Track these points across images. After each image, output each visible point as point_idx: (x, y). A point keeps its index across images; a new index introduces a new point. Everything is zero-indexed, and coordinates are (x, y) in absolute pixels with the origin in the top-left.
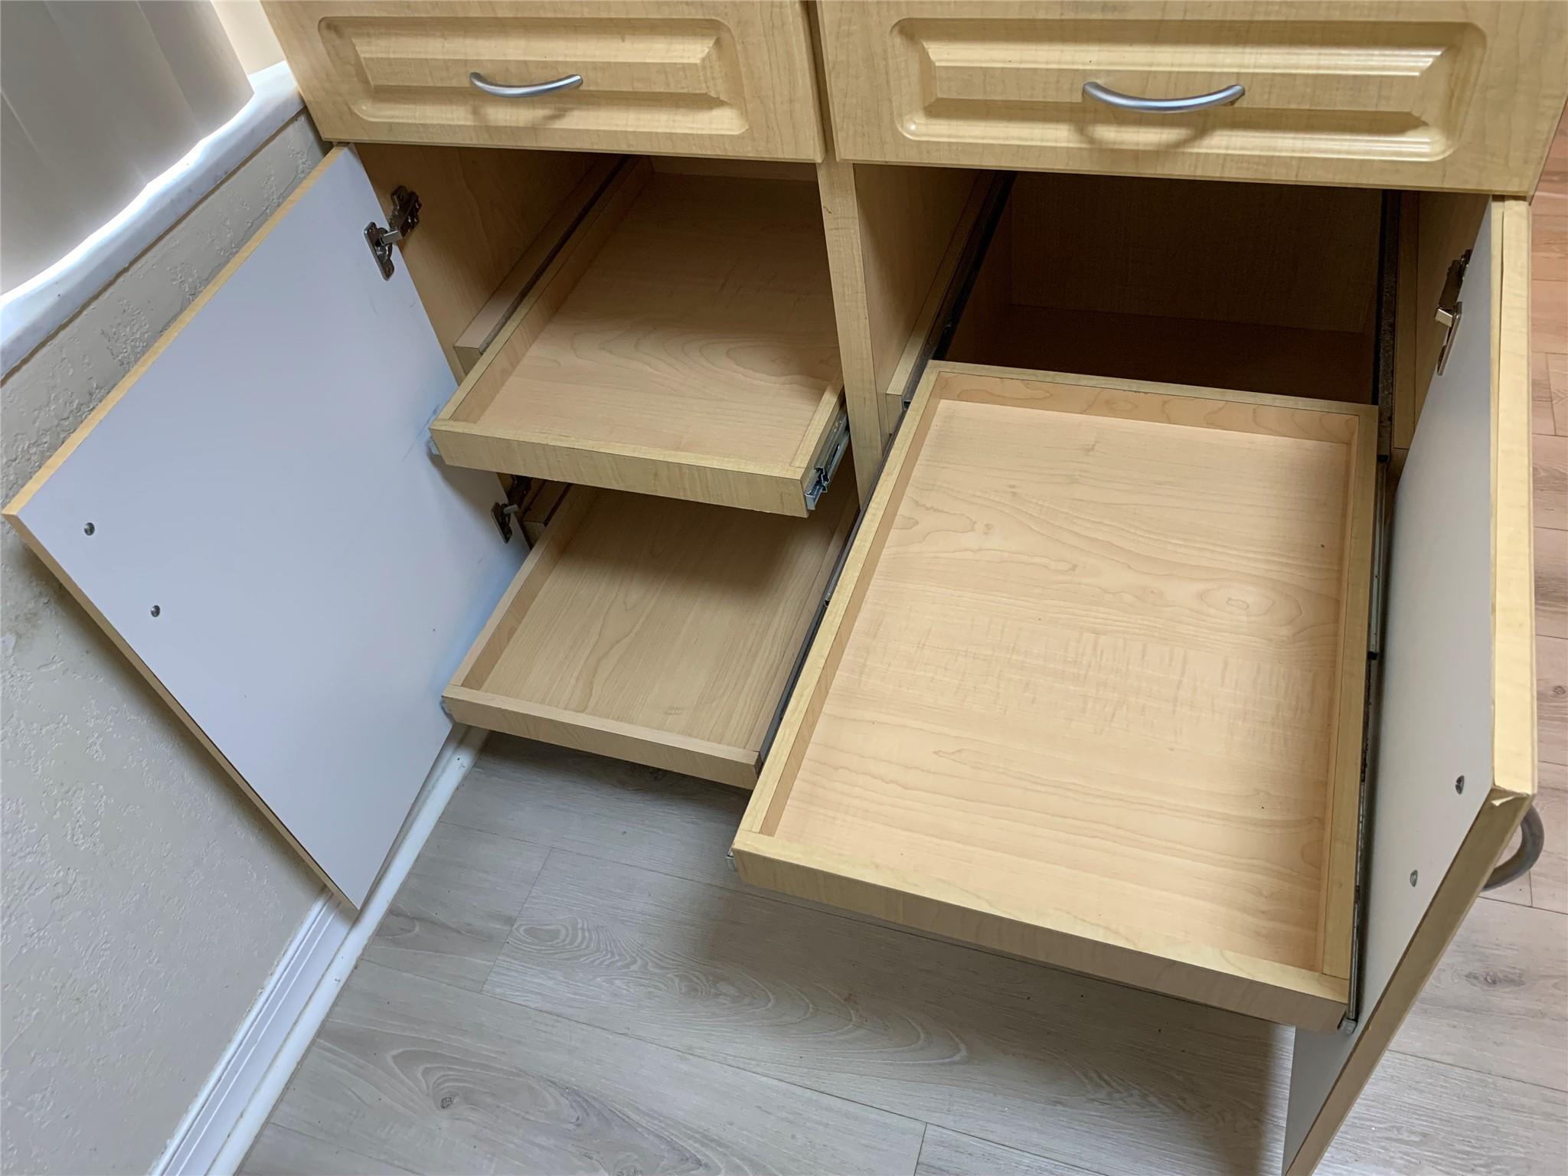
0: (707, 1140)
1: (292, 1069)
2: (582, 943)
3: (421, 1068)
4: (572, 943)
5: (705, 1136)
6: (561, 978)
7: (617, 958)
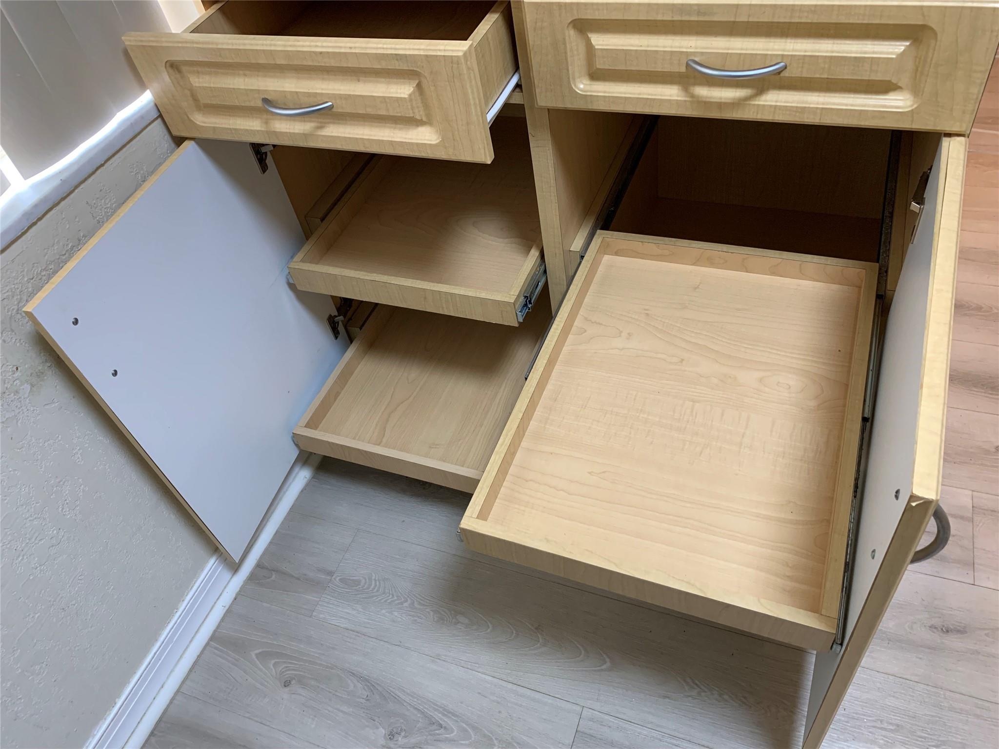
0: (447, 712)
1: (193, 660)
2: (374, 589)
3: (273, 662)
4: (368, 588)
5: (445, 710)
6: (360, 610)
7: (396, 598)
